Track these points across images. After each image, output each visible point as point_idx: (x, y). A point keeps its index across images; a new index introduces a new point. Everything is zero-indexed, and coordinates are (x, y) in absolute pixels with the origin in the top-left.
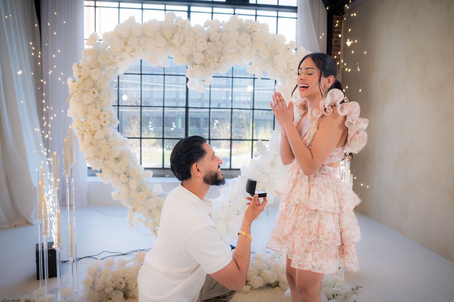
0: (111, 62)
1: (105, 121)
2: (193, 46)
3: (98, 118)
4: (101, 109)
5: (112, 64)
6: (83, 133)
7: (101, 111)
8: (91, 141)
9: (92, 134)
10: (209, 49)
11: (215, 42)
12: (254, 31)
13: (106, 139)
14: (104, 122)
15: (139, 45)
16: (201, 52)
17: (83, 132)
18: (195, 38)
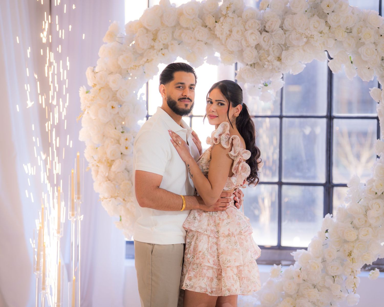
0: (134, 66)
1: (127, 147)
2: (242, 39)
3: (118, 142)
4: (121, 131)
5: (135, 69)
6: (98, 165)
7: (122, 132)
8: (107, 175)
9: (109, 165)
10: (265, 41)
11: (272, 32)
12: (328, 14)
13: (127, 172)
14: (125, 148)
15: (174, 39)
16: (254, 47)
17: (98, 163)
18: (244, 27)
